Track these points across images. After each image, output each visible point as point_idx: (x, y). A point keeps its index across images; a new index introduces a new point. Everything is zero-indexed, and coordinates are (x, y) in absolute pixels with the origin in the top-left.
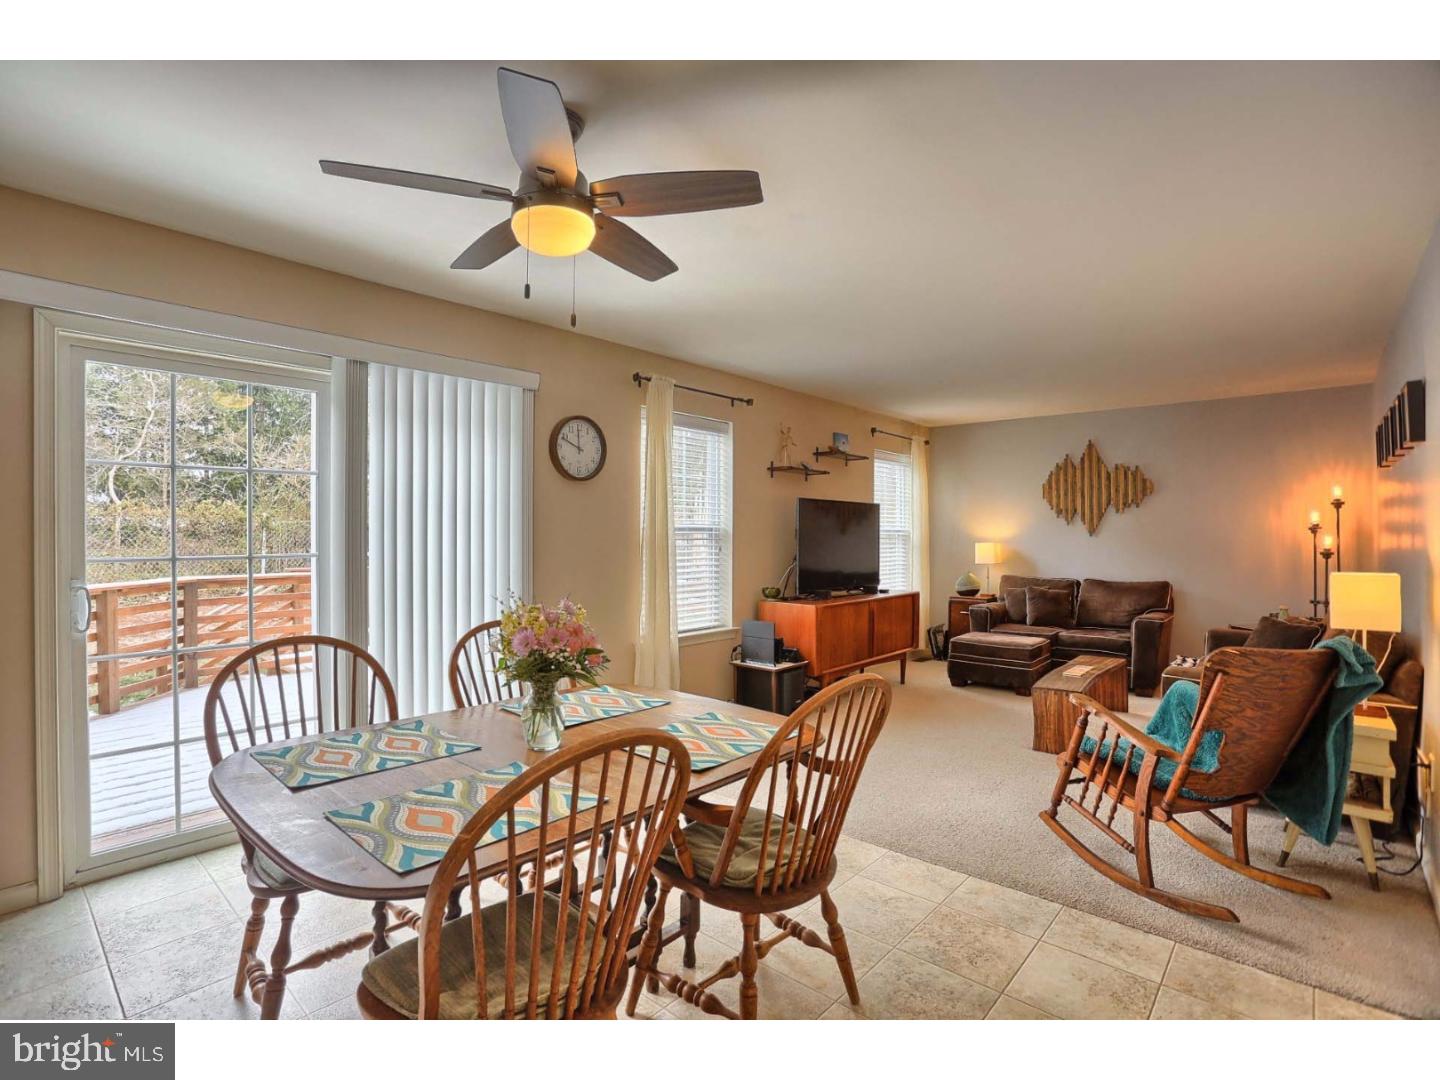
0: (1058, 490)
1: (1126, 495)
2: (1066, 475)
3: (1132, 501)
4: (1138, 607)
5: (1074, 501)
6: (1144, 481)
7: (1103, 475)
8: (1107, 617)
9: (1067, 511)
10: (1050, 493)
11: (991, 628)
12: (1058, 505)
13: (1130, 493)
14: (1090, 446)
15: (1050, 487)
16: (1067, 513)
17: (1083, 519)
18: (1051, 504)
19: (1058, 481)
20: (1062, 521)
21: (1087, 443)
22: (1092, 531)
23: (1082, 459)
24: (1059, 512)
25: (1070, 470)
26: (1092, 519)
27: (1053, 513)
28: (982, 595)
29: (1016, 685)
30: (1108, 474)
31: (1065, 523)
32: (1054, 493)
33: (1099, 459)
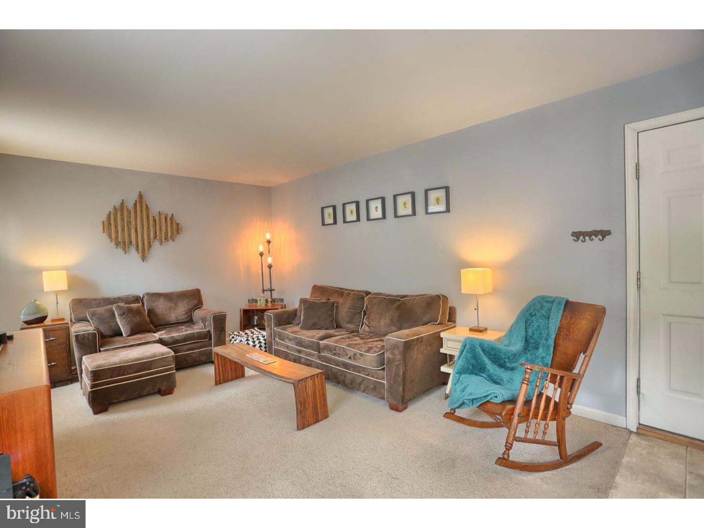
0: (116, 226)
1: (166, 233)
2: (122, 215)
3: (171, 237)
4: (189, 308)
5: (129, 235)
6: (178, 224)
7: (151, 219)
9: (124, 242)
10: (109, 228)
12: (117, 238)
13: (169, 232)
14: (141, 196)
15: (110, 224)
16: (123, 245)
17: (137, 249)
18: (110, 237)
19: (116, 220)
20: (120, 251)
21: (139, 193)
22: (144, 258)
23: (135, 205)
24: (117, 244)
25: (125, 212)
26: (144, 249)
27: (113, 245)
30: (155, 221)
31: (124, 252)
32: (113, 229)
33: (147, 207)
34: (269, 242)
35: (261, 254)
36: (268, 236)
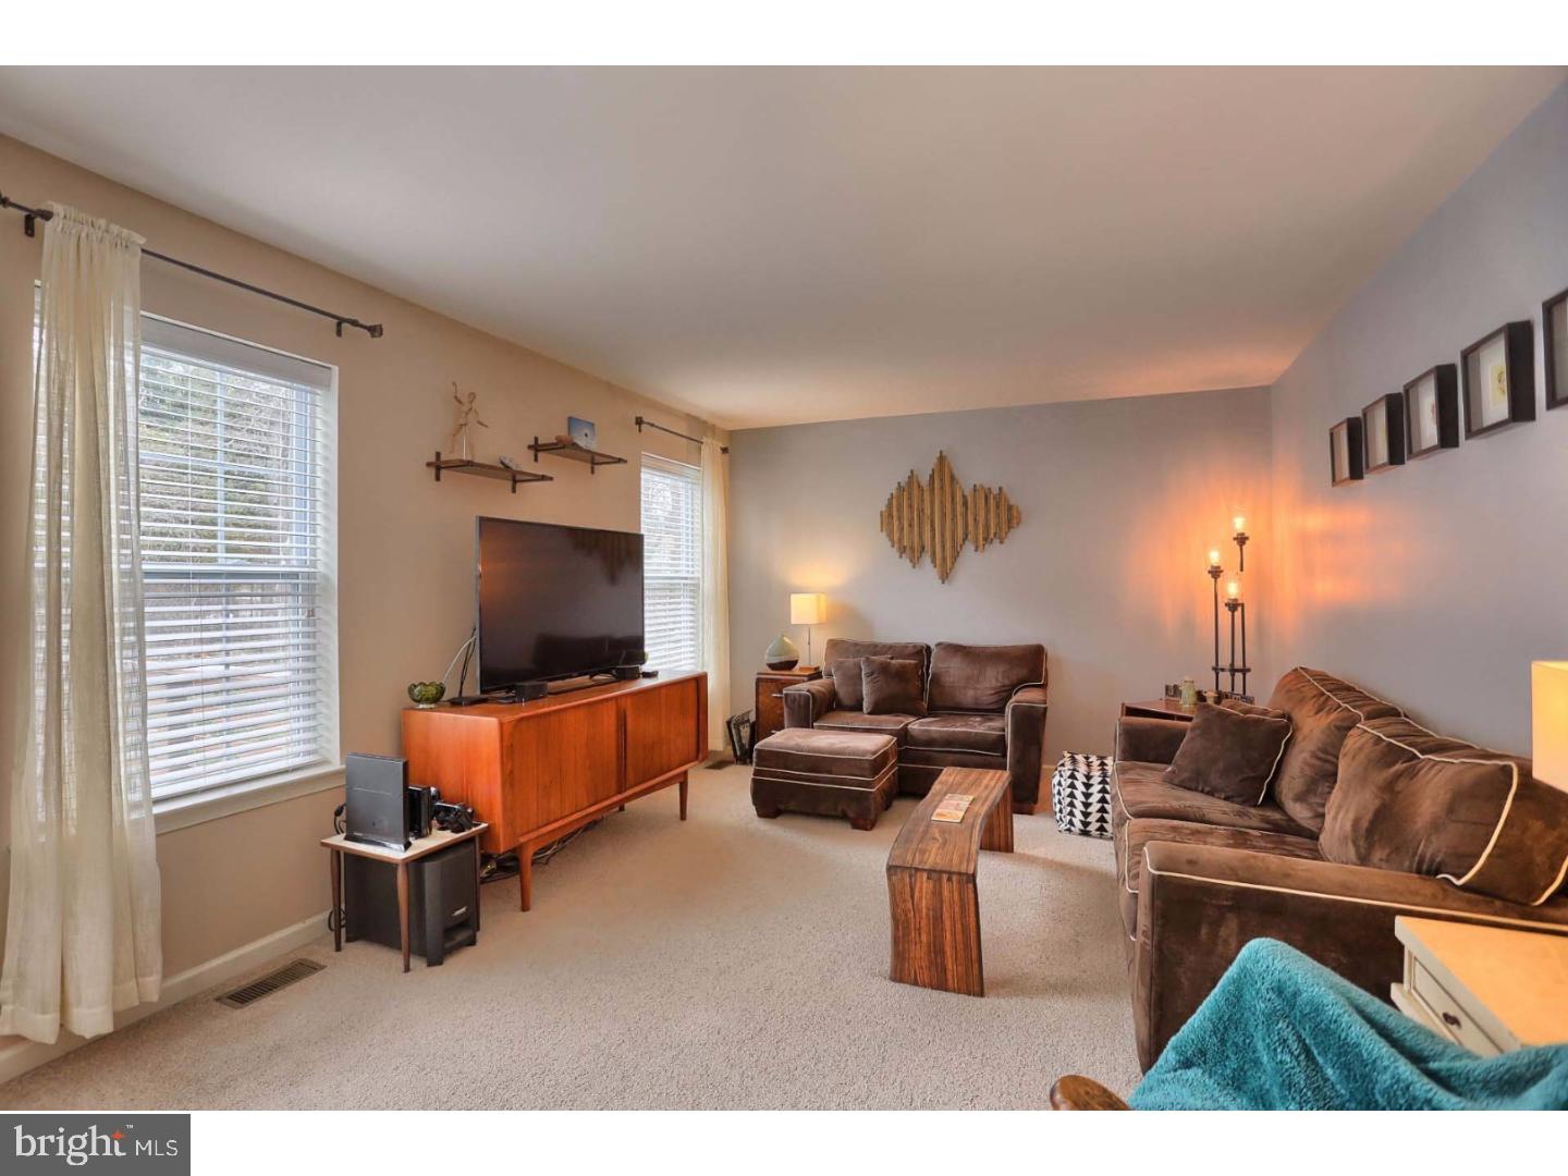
0: (900, 518)
1: (987, 527)
2: (910, 495)
3: (995, 534)
4: (1007, 682)
5: (921, 535)
6: (1010, 508)
7: (959, 499)
8: (968, 697)
9: (912, 549)
10: (890, 524)
11: (815, 720)
12: (900, 540)
13: (992, 525)
14: (942, 459)
15: (890, 515)
16: (912, 552)
17: (934, 561)
18: (892, 540)
19: (900, 510)
20: (906, 562)
21: (938, 455)
22: (945, 576)
23: (932, 477)
24: (902, 550)
25: (916, 492)
26: (944, 559)
27: (894, 552)
28: (801, 669)
29: (851, 814)
30: (965, 504)
31: (911, 565)
32: (896, 523)
33: (952, 478)
34: (1242, 540)
35: (1216, 573)
36: (1239, 524)
